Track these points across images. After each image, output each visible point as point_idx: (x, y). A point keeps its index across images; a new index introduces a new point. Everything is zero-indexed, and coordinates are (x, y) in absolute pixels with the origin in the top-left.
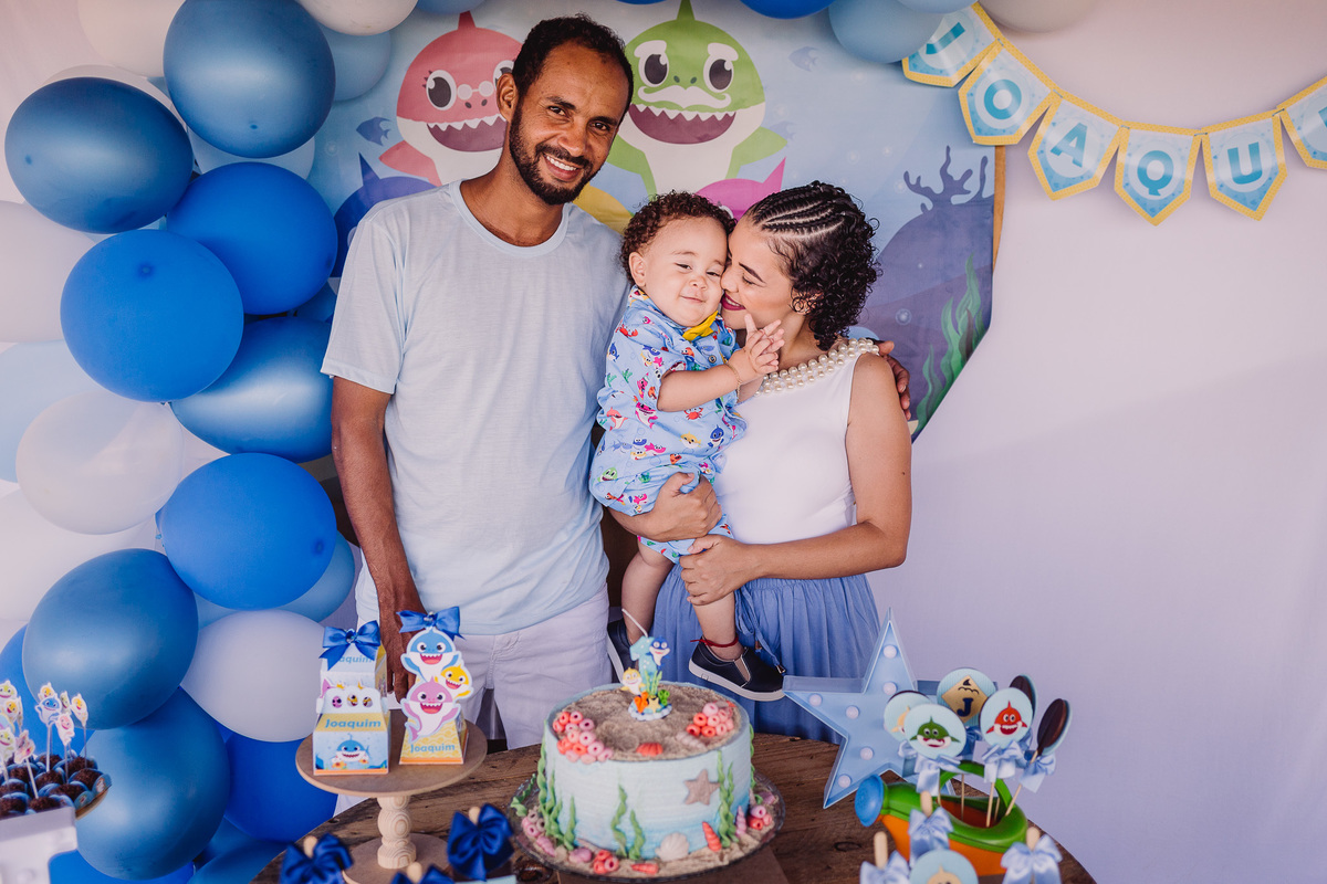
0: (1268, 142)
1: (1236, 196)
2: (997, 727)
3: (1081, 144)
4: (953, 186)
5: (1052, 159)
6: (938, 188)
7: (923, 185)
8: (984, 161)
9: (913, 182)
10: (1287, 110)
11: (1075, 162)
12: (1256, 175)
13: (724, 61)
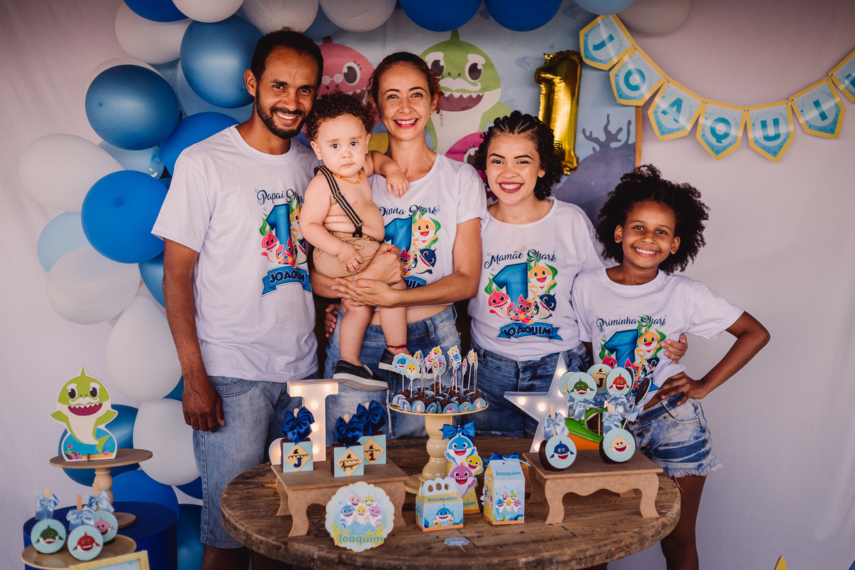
0: (784, 118)
1: (765, 148)
2: (614, 386)
3: (679, 110)
4: (611, 137)
5: (661, 116)
6: (603, 138)
7: (593, 136)
8: (629, 123)
9: (588, 134)
10: (795, 100)
11: (675, 120)
12: (777, 136)
13: (477, 64)
